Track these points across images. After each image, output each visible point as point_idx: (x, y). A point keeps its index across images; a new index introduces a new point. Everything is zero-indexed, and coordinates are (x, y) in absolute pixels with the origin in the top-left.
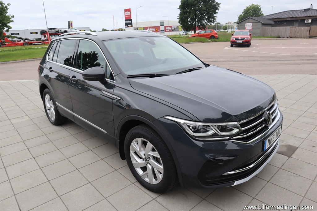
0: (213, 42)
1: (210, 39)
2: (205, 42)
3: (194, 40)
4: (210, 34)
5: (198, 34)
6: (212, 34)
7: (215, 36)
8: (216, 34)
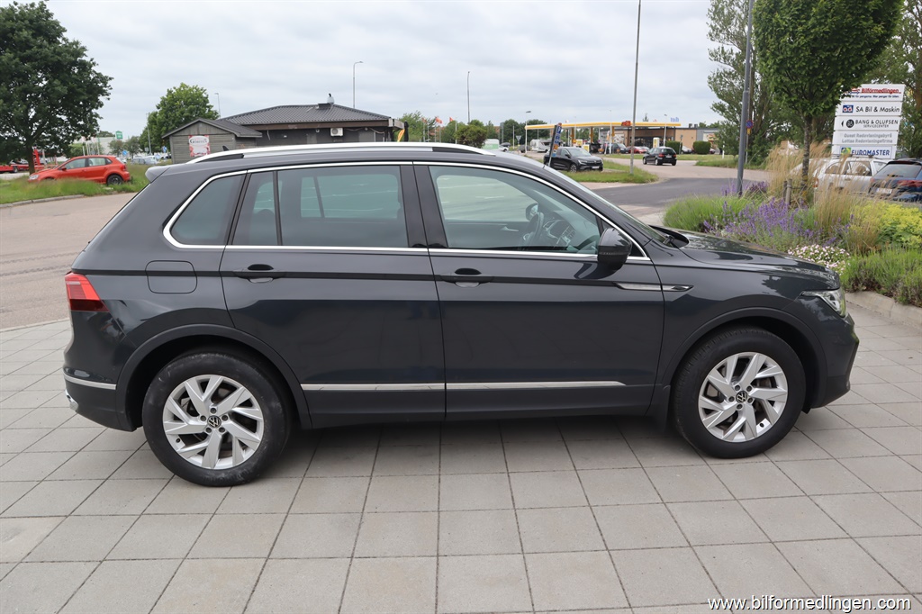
0: (120, 192)
1: (107, 185)
2: (96, 194)
3: (58, 190)
4: (105, 169)
5: (64, 169)
6: (110, 168)
7: (122, 173)
8: (123, 168)
